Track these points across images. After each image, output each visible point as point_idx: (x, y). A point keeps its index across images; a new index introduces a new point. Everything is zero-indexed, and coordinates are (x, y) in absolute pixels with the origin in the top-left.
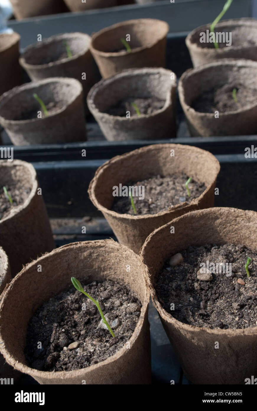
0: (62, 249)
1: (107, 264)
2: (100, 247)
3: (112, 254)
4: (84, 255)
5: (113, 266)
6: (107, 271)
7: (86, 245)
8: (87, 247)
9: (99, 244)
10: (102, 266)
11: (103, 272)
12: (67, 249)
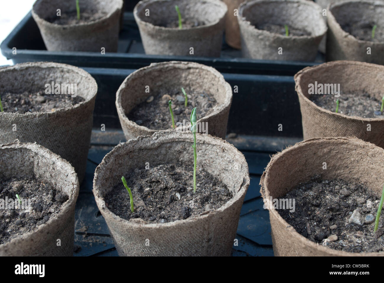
0: (305, 143)
1: (343, 163)
2: (343, 143)
3: (354, 151)
4: (324, 151)
5: (350, 165)
6: (340, 170)
7: (329, 141)
8: (329, 143)
9: (342, 141)
10: (338, 164)
11: (336, 170)
12: (310, 144)
